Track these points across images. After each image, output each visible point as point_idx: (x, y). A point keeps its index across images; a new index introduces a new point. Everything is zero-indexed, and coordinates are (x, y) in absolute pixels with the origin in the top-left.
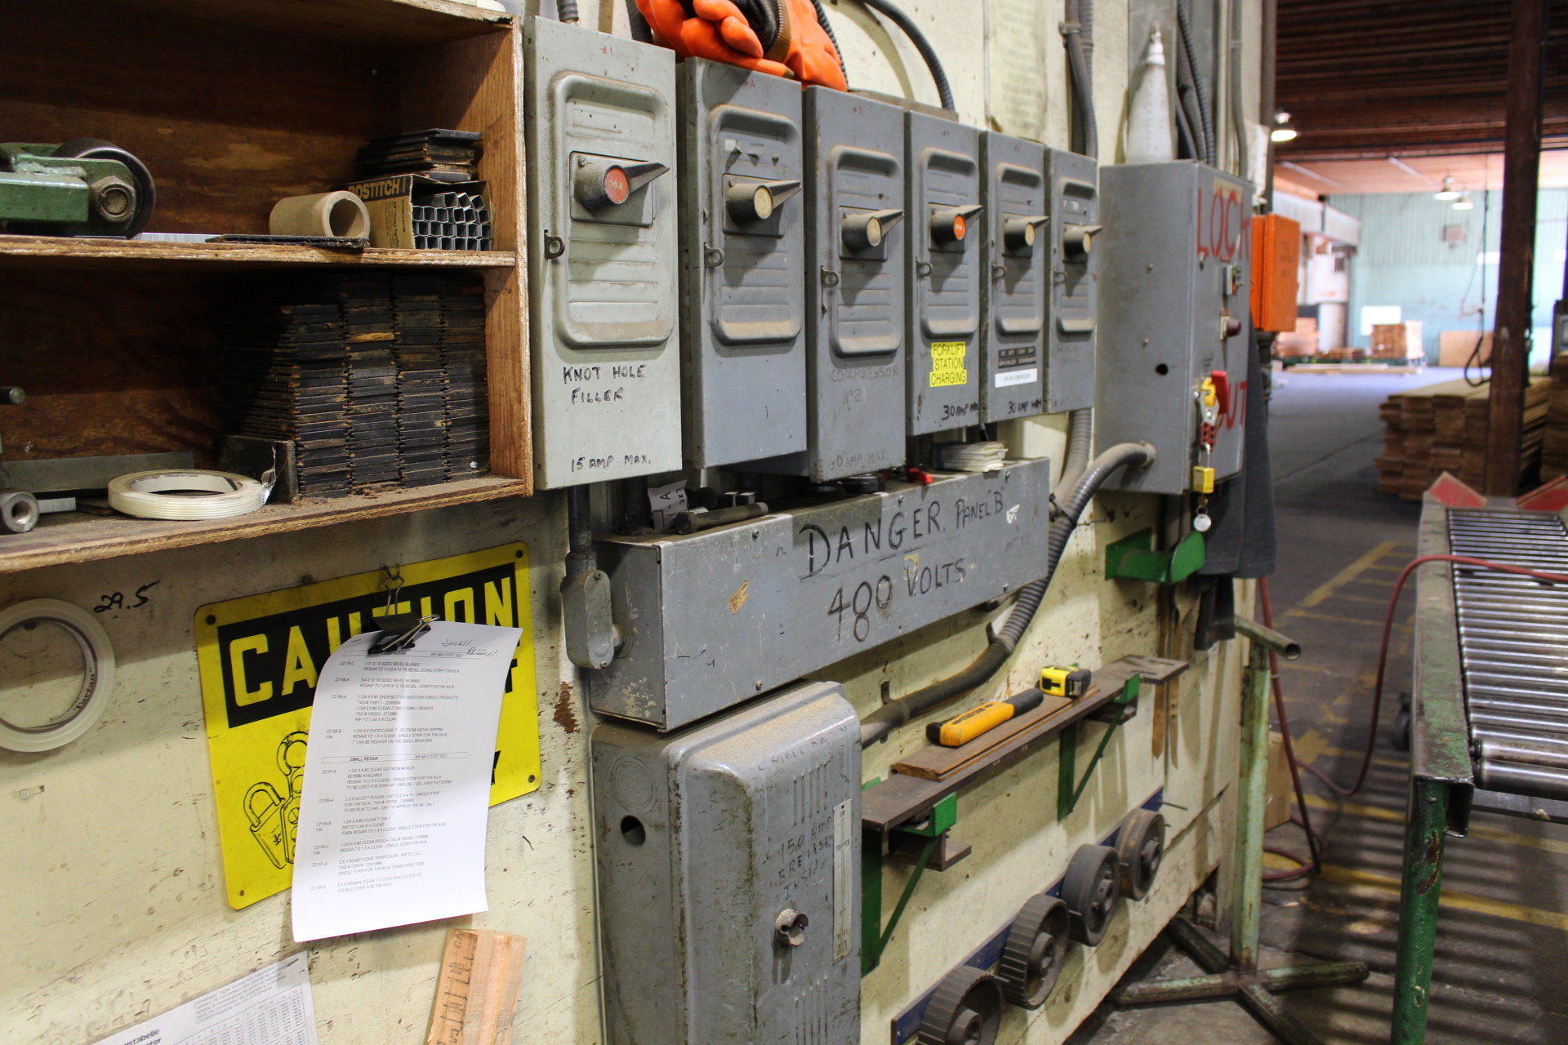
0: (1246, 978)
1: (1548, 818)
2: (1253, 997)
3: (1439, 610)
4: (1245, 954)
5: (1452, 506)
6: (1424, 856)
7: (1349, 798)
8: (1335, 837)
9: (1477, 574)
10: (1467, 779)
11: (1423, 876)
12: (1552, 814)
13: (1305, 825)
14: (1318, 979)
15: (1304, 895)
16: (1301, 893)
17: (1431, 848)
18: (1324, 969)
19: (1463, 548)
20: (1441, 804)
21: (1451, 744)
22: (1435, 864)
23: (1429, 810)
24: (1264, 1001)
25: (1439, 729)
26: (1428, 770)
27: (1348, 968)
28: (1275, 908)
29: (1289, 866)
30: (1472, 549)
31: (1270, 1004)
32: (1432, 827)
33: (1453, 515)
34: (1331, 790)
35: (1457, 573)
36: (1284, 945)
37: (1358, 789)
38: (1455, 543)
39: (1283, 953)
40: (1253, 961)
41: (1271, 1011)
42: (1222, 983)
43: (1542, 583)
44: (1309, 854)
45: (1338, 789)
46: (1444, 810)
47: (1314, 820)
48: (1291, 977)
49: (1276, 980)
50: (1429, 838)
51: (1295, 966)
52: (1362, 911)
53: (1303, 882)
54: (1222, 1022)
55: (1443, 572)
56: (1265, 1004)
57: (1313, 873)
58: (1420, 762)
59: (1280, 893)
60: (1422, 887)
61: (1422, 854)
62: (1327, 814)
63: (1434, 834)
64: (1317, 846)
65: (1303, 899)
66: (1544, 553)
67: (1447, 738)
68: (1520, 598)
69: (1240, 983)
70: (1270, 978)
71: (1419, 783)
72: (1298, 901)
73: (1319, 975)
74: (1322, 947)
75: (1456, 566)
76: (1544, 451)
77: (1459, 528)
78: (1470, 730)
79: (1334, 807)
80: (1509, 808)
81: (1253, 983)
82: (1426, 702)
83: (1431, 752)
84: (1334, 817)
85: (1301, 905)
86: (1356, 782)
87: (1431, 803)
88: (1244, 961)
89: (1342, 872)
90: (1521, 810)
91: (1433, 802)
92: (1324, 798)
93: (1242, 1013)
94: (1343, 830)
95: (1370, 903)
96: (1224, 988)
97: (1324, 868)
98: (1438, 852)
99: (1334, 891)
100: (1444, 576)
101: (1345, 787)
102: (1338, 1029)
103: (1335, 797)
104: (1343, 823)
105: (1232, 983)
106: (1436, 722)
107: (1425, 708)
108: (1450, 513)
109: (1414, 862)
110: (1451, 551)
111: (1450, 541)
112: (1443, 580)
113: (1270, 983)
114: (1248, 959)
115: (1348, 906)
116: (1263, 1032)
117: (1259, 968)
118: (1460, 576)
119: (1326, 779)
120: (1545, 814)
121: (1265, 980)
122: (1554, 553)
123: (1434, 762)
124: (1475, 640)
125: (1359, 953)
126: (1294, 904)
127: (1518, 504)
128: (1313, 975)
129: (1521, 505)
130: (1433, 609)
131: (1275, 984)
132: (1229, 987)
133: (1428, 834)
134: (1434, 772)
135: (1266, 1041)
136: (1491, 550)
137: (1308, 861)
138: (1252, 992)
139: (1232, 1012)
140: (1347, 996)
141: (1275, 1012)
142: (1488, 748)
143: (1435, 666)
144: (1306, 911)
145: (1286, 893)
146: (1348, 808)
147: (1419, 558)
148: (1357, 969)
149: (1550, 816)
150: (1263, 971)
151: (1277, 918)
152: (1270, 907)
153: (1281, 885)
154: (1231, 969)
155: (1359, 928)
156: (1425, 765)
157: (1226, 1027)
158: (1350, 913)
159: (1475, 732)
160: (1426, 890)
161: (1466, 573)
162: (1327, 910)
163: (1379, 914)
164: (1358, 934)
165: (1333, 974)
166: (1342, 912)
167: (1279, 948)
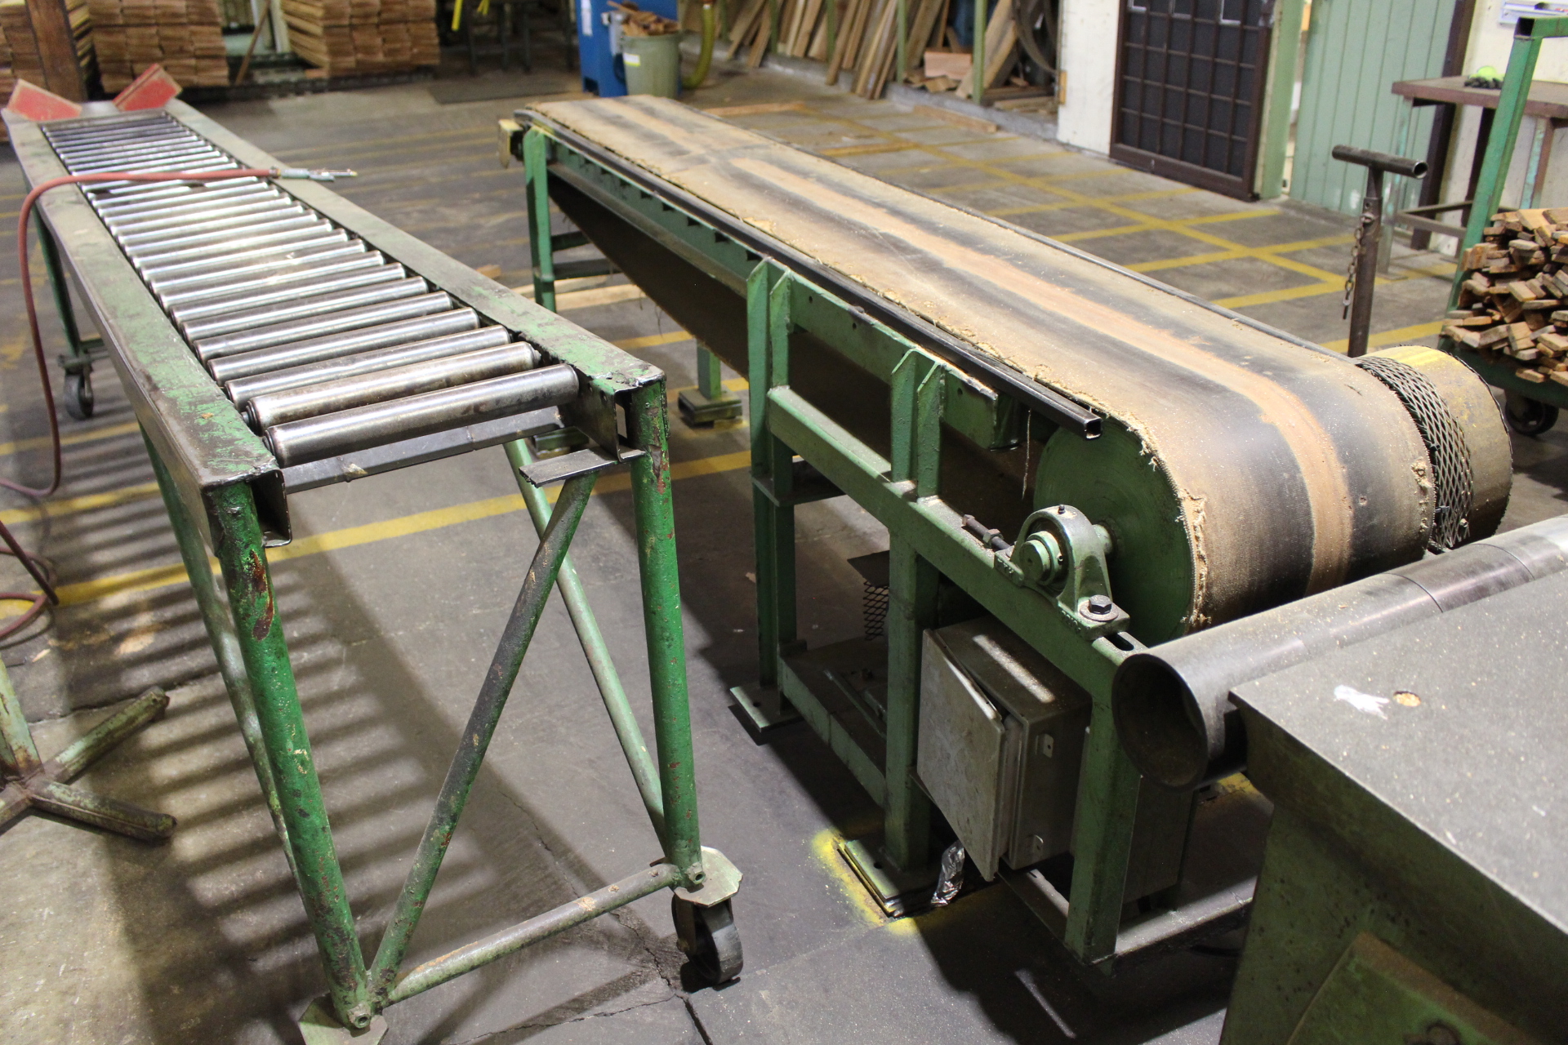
0: (34, 782)
1: (364, 473)
2: (53, 801)
3: (95, 245)
4: (20, 756)
5: (43, 121)
6: (250, 589)
7: (50, 498)
8: (55, 550)
9: (113, 192)
10: (268, 465)
11: (258, 613)
12: (366, 466)
13: (16, 551)
14: (117, 735)
15: (52, 637)
16: (46, 636)
17: (255, 575)
18: (118, 719)
19: (81, 166)
20: (248, 510)
21: (217, 420)
22: (266, 592)
23: (237, 525)
24: (70, 799)
25: (190, 404)
26: (215, 472)
27: (145, 704)
28: (24, 668)
29: (20, 609)
30: (93, 165)
31: (77, 796)
32: (247, 546)
33: (51, 131)
34: (24, 495)
35: (90, 196)
36: (57, 709)
37: (58, 481)
38: (68, 162)
39: (60, 720)
40: (34, 758)
41: (85, 808)
42: (7, 805)
43: (192, 186)
44: (34, 583)
45: (34, 492)
46: (254, 518)
47: (22, 539)
48: (87, 749)
49: (71, 763)
50: (249, 564)
51: (83, 734)
52: (125, 625)
53: (42, 621)
54: (30, 851)
55: (74, 198)
56: (73, 803)
57: (51, 603)
58: (197, 462)
59: (22, 646)
60: (261, 629)
61: (247, 587)
62: (33, 525)
63: (252, 555)
64: (39, 569)
65: (52, 642)
66: (173, 153)
67: (209, 413)
68: (178, 208)
69: (30, 792)
70: (61, 765)
71: (210, 494)
72: (48, 647)
73: (117, 730)
74: (102, 690)
75: (85, 188)
76: (99, 59)
77: (63, 144)
78: (226, 392)
79: (36, 515)
80: (317, 478)
81: (47, 784)
82: (151, 371)
83: (200, 441)
84: (43, 526)
85: (53, 649)
86: (52, 474)
87: (235, 515)
88: (22, 765)
89: (81, 589)
90: (331, 475)
91: (238, 513)
92: (21, 508)
93: (49, 825)
94: (60, 538)
95: (128, 612)
96: (11, 809)
97: (59, 592)
98: (265, 575)
99: (83, 615)
100: (78, 202)
101: (40, 486)
102: (166, 782)
103: (34, 502)
104: (56, 530)
105: (20, 797)
106: (182, 396)
107: (155, 379)
108: (44, 129)
109: (238, 601)
110: (70, 173)
111: (63, 162)
112: (78, 207)
113: (66, 770)
114: (28, 760)
115: (106, 626)
116: (86, 835)
117: (44, 759)
118: (98, 199)
119: (12, 484)
120: (359, 468)
121: (58, 771)
122: (184, 152)
123: (215, 456)
124: (159, 270)
125: (143, 676)
126: (45, 653)
127: (117, 106)
128: (110, 733)
129: (122, 107)
130: (87, 245)
131: (72, 769)
132: (18, 804)
133: (245, 558)
134: (223, 471)
135: (94, 845)
136: (116, 162)
137: (39, 593)
138: (51, 795)
139: (36, 832)
140: (157, 736)
141: (90, 806)
142: (266, 410)
143: (131, 317)
144: (64, 655)
145: (28, 644)
146: (54, 510)
147: (36, 188)
148: (155, 701)
149: (365, 469)
150: (51, 761)
151: (33, 680)
152: (17, 670)
153: (17, 637)
154: (11, 781)
155: (131, 647)
156: (205, 465)
157: (38, 854)
158: (112, 633)
159: (237, 391)
160: (267, 630)
161: (102, 193)
162: (85, 642)
163: (144, 619)
164: (133, 654)
165: (132, 720)
166: (103, 637)
167: (52, 717)
